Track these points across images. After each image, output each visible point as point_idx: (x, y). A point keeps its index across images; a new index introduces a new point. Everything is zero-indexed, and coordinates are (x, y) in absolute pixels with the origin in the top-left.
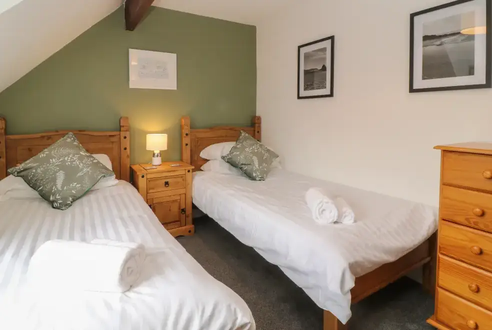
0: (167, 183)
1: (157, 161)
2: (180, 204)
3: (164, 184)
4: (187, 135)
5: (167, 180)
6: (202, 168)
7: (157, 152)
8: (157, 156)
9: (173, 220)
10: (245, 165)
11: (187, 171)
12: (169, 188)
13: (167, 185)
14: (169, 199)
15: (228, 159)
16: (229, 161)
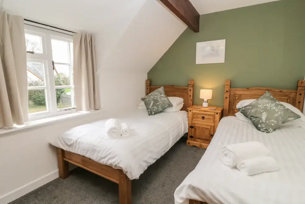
0: (203, 118)
1: (205, 105)
2: (210, 131)
3: (202, 117)
4: (227, 91)
5: (203, 116)
6: (236, 114)
7: (206, 100)
8: (205, 102)
9: (205, 139)
10: (254, 117)
11: (216, 113)
12: (204, 121)
13: (203, 119)
14: (203, 126)
15: (242, 110)
16: (243, 112)
